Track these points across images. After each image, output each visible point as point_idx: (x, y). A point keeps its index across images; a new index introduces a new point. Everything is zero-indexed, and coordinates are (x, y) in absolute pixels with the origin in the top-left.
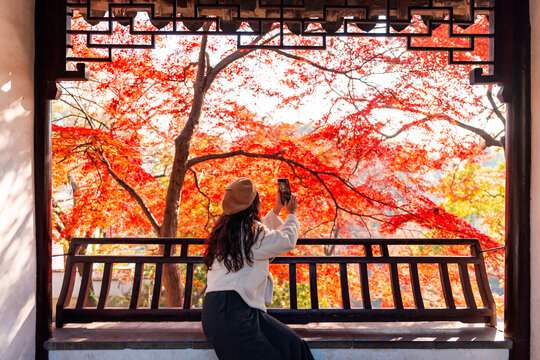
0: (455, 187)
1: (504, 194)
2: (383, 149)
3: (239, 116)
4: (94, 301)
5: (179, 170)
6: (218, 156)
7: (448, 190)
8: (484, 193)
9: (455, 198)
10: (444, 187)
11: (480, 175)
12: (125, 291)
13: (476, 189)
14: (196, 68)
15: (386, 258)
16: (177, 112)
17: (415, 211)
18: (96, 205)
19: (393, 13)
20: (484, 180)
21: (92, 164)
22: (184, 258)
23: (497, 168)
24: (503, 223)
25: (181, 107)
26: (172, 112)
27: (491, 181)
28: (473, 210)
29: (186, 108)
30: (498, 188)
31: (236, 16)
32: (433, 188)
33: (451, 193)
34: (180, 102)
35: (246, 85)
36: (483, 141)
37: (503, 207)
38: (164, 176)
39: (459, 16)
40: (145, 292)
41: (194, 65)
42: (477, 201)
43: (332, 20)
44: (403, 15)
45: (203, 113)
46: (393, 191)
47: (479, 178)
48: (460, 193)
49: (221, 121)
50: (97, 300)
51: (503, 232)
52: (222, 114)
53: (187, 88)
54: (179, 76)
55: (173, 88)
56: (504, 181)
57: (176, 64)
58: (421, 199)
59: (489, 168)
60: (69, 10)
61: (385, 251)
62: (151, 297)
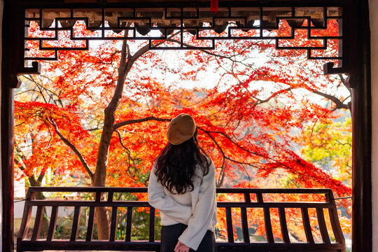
0: (313, 138)
1: (351, 143)
2: (258, 113)
3: (151, 88)
4: (47, 220)
5: (107, 132)
6: (136, 121)
7: (308, 140)
8: (335, 142)
9: (313, 146)
10: (305, 138)
11: (332, 128)
12: (69, 213)
13: (329, 139)
14: (120, 54)
15: (260, 203)
16: (106, 85)
17: (283, 160)
18: (48, 153)
19: (265, 18)
20: (335, 132)
21: (45, 125)
22: (110, 202)
23: (345, 123)
24: (350, 164)
25: (109, 81)
26: (103, 85)
27: (340, 133)
28: (328, 154)
29: (113, 82)
30: (346, 138)
31: (148, 22)
32: (296, 139)
33: (311, 142)
34: (108, 78)
35: (156, 66)
36: (334, 104)
37: (350, 152)
38: (97, 129)
39: (315, 19)
40: (83, 214)
41: (119, 52)
42: (330, 148)
43: (219, 24)
44: (273, 20)
45: (125, 86)
46: (267, 146)
47: (332, 130)
48: (317, 142)
49: (138, 91)
50: (49, 220)
51: (351, 172)
52: (139, 87)
53: (113, 68)
54: (108, 60)
55: (103, 68)
56: (351, 134)
57: (105, 51)
58: (287, 152)
59: (339, 123)
60: (27, 23)
61: (260, 198)
62: (88, 217)
